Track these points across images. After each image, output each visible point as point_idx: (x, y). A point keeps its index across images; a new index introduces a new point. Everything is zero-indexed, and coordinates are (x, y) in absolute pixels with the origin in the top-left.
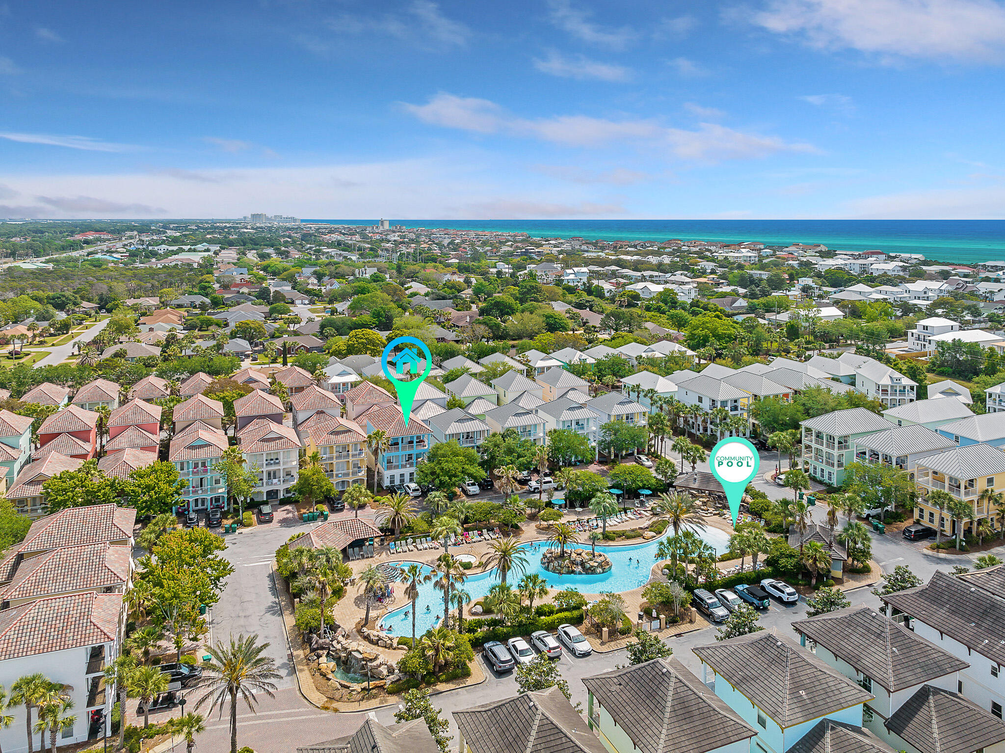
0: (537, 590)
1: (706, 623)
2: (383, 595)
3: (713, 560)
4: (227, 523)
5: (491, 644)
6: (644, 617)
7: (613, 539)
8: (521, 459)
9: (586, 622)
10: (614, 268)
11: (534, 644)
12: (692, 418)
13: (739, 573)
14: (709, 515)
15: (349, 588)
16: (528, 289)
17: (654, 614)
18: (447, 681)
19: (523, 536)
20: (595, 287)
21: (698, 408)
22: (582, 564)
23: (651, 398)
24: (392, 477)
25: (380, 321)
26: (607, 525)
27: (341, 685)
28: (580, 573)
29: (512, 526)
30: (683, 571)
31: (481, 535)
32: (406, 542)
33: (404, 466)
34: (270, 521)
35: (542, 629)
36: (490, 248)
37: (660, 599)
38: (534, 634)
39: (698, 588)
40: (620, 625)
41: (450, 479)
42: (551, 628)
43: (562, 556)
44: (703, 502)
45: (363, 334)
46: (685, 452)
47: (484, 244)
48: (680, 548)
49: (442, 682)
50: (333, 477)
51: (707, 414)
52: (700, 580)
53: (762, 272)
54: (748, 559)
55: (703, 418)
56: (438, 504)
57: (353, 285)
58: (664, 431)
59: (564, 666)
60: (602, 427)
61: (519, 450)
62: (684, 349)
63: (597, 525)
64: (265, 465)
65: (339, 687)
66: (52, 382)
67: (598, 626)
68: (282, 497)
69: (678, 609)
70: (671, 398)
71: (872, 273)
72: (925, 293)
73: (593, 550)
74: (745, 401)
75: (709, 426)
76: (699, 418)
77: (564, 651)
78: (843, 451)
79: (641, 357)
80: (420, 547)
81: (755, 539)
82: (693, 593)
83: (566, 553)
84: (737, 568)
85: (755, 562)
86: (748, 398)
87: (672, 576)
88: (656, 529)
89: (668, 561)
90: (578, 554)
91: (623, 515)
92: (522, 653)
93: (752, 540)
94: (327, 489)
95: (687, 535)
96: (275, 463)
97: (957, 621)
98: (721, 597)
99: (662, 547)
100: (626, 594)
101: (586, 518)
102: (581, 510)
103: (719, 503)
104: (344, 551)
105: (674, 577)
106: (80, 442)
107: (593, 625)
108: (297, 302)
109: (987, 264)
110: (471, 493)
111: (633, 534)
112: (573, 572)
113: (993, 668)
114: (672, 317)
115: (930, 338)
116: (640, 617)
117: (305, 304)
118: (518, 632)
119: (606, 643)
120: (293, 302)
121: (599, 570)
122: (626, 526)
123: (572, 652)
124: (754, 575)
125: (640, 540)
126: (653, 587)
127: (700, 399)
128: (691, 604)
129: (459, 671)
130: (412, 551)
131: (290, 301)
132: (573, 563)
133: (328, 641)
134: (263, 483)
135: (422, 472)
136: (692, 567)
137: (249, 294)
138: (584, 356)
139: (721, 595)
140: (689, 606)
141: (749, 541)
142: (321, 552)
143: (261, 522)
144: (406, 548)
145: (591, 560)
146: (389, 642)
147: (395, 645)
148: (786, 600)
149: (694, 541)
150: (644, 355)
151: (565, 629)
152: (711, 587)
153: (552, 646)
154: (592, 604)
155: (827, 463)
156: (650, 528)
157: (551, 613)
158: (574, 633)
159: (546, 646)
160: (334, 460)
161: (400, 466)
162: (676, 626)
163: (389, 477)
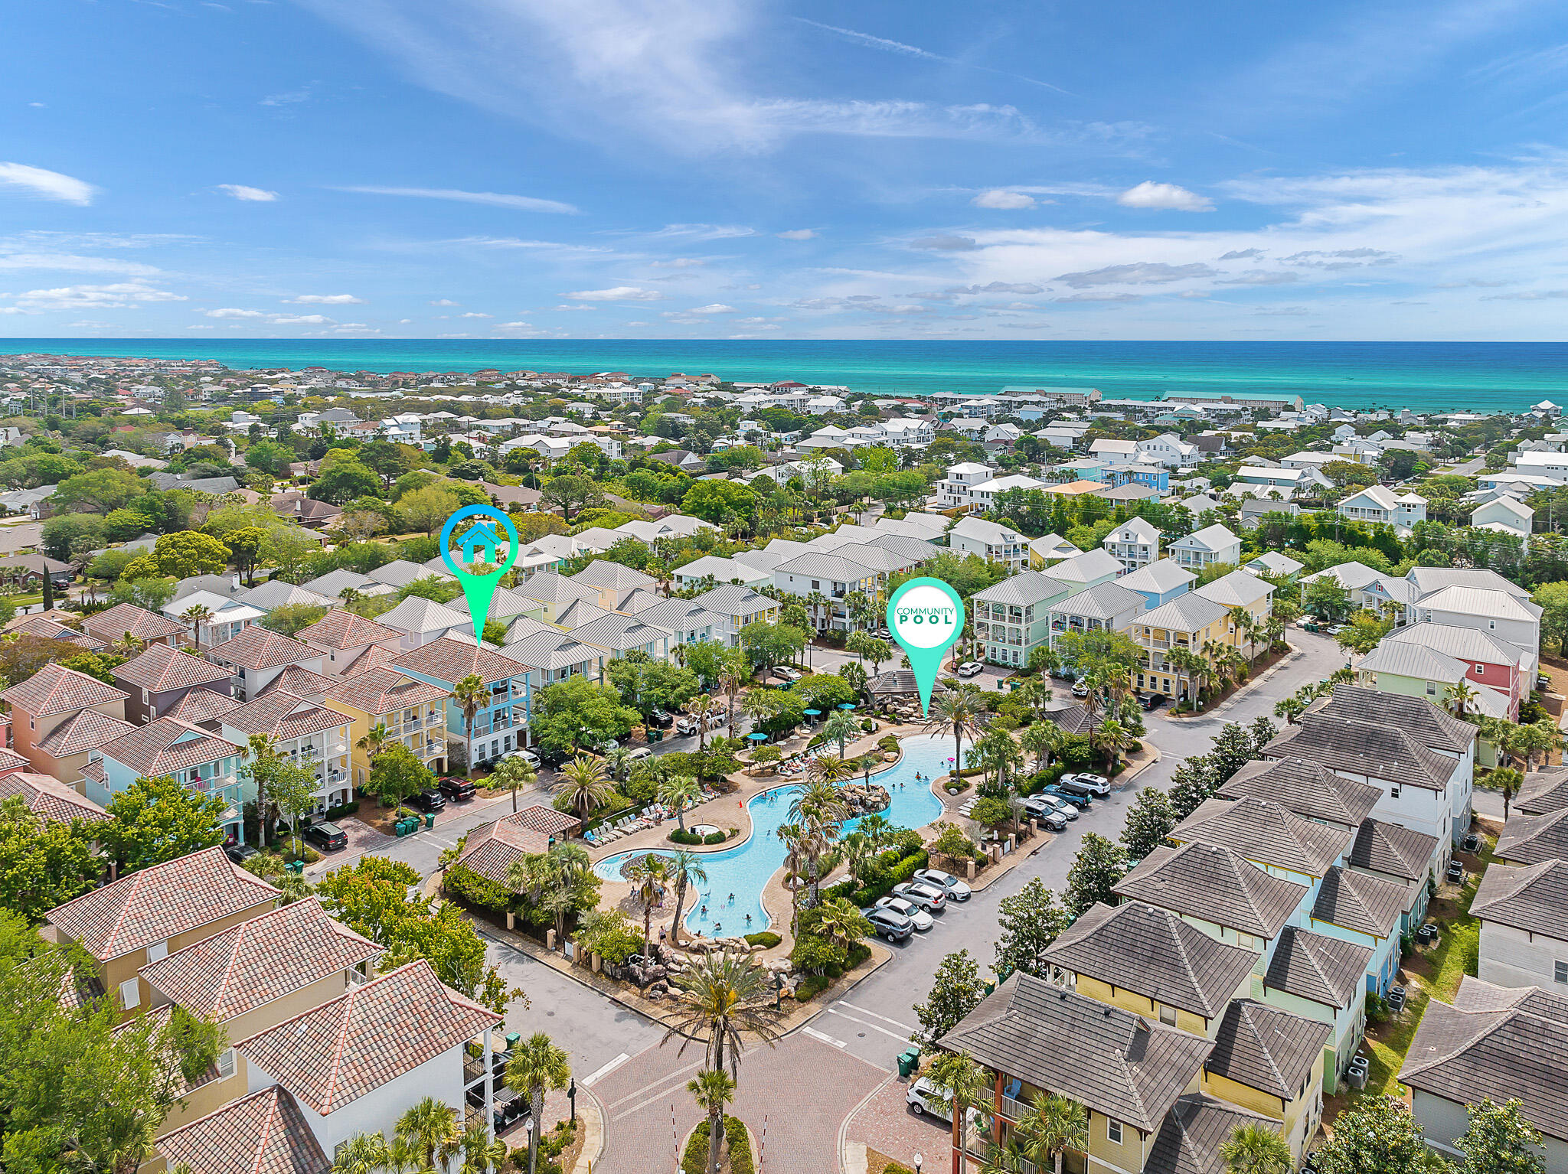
1: (1047, 834)
10: (445, 414)
16: (377, 452)
17: (995, 836)
18: (853, 968)
19: (741, 788)
22: (863, 802)
25: (157, 518)
29: (721, 780)
32: (605, 828)
34: (343, 846)
38: (897, 890)
44: (915, 708)
45: (188, 540)
53: (679, 415)
57: (27, 458)
59: (957, 915)
62: (706, 524)
64: (300, 758)
69: (1018, 824)
71: (809, 412)
72: (906, 434)
78: (1029, 625)
86: (874, 576)
88: (893, 748)
97: (1344, 757)
101: (799, 751)
102: (783, 743)
109: (936, 395)
113: (1394, 790)
114: (631, 483)
115: (971, 489)
118: (880, 891)
119: (974, 880)
121: (882, 805)
125: (884, 765)
127: (816, 585)
130: (620, 837)
133: (657, 967)
143: (328, 850)
145: (870, 795)
146: (738, 945)
147: (748, 947)
148: (1101, 792)
153: (936, 896)
154: (929, 841)
155: (1010, 642)
156: (883, 748)
157: (896, 861)
158: (942, 876)
159: (928, 897)
160: (402, 734)
161: (492, 730)
162: (1023, 844)
163: (478, 749)
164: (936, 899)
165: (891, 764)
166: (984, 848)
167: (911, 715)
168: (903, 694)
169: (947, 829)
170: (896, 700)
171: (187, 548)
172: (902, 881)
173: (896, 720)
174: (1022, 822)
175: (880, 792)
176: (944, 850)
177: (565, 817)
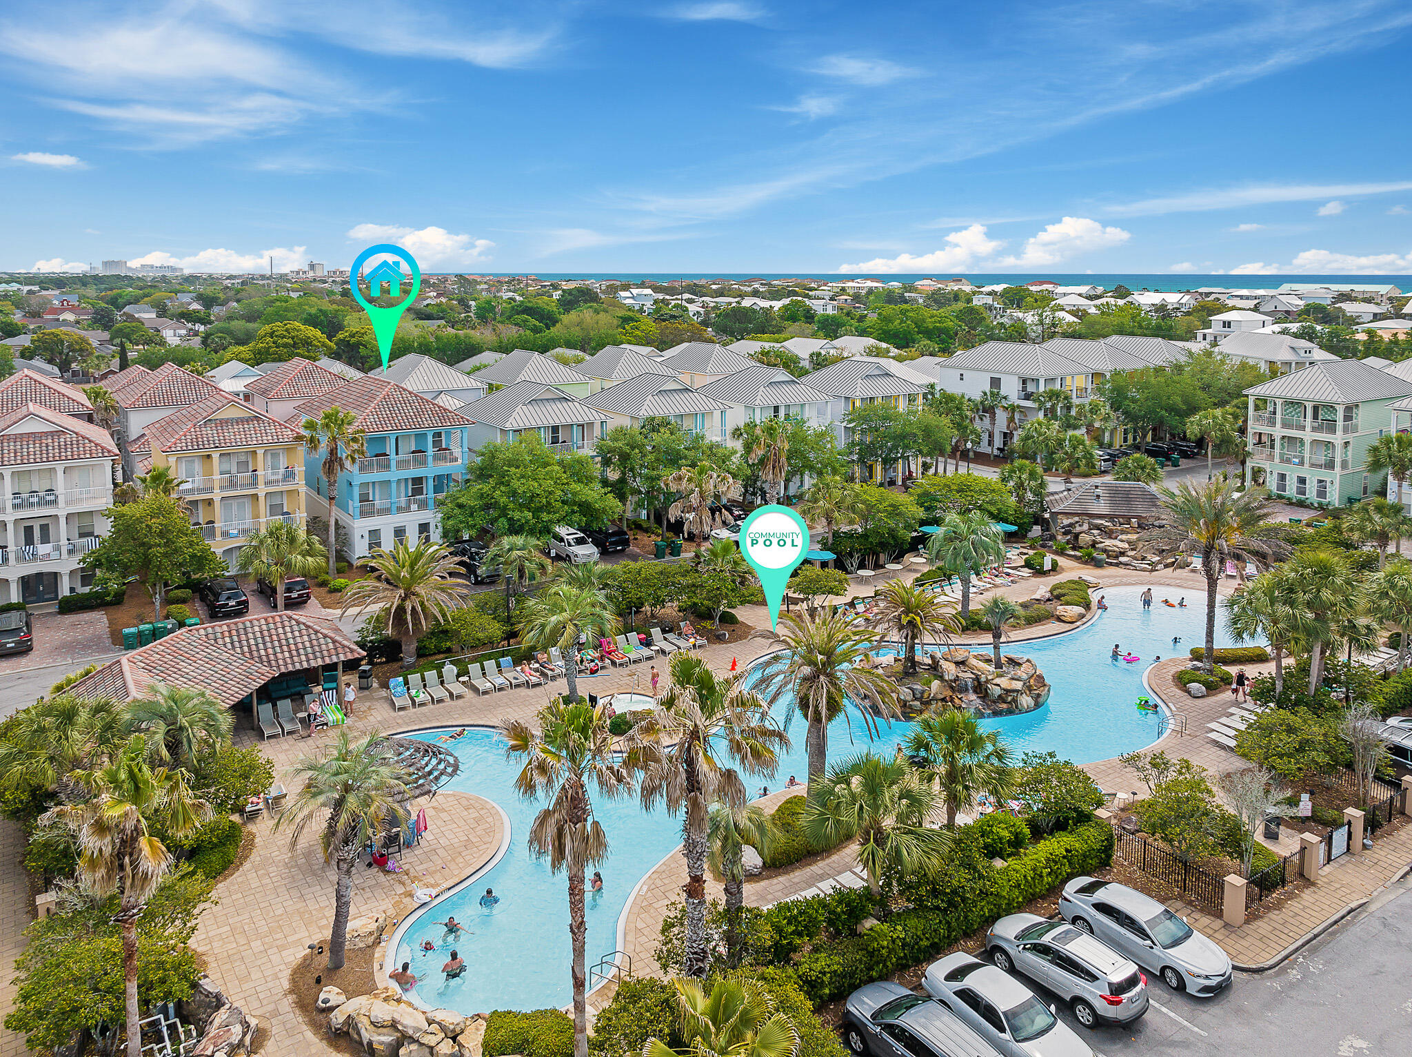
2: (392, 840)
15: (261, 829)
24: (375, 534)
29: (720, 619)
31: (647, 643)
32: (440, 676)
33: (403, 509)
34: (23, 651)
45: (287, 330)
51: (1017, 407)
55: (1010, 415)
61: (691, 454)
62: (884, 345)
68: (67, 593)
70: (932, 387)
79: (819, 354)
80: (483, 685)
86: (1087, 374)
94: (193, 556)
96: (41, 503)
102: (869, 573)
104: (243, 710)
108: (166, 332)
111: (1032, 612)
117: (180, 336)
121: (1026, 700)
125: (1053, 627)
127: (995, 382)
130: (459, 697)
134: (6, 558)
135: (460, 506)
137: (77, 323)
142: (150, 711)
144: (439, 692)
150: (823, 352)
151: (1091, 896)
153: (1117, 977)
154: (1123, 796)
155: (1312, 465)
156: (1058, 597)
157: (1017, 842)
158: (1143, 908)
159: (1092, 977)
160: (217, 491)
161: (394, 509)
162: (1382, 836)
163: (366, 535)
164: (1118, 990)
165: (1068, 627)
166: (1271, 836)
167: (1123, 554)
168: (1111, 518)
169: (1172, 775)
170: (1098, 527)
171: (284, 337)
172: (1020, 909)
173: (1093, 559)
174: (1379, 778)
175: (1022, 672)
176: (1160, 827)
177: (334, 642)
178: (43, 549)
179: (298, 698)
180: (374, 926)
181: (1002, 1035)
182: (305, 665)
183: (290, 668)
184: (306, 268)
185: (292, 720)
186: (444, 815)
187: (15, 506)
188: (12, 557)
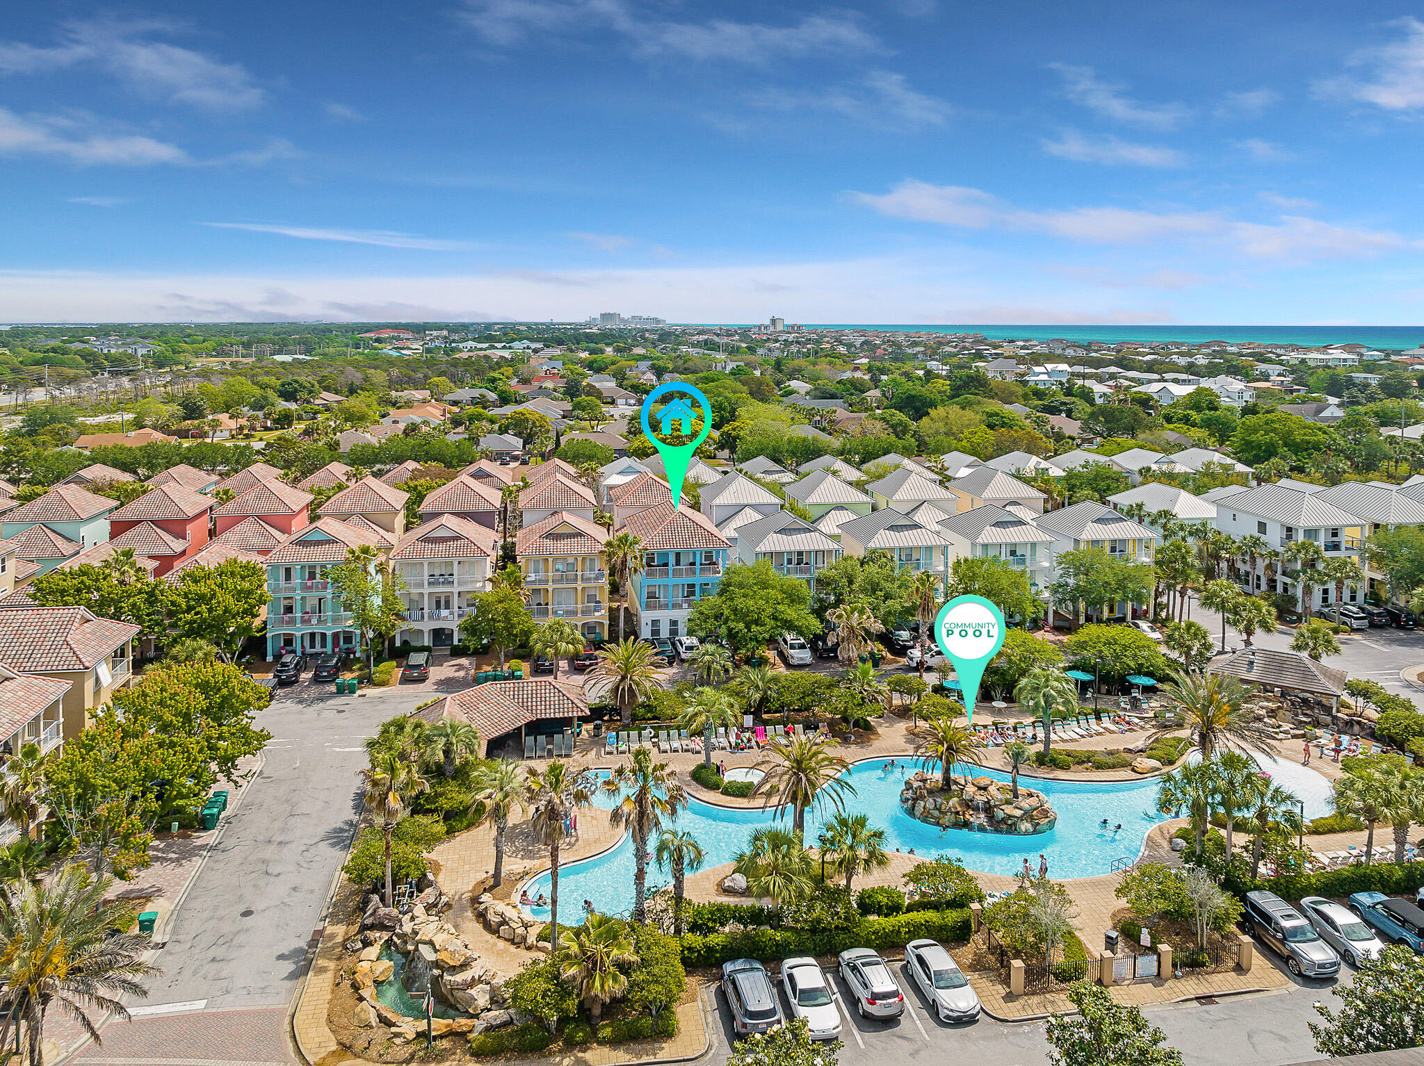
0: (862, 853)
1: (1278, 976)
3: (1296, 826)
4: (347, 677)
5: (740, 964)
6: (1120, 945)
7: (1065, 767)
8: (889, 602)
9: (978, 941)
10: (1113, 369)
11: (843, 979)
12: (1244, 562)
13: (1359, 865)
14: (1281, 736)
16: (964, 382)
17: (1145, 939)
18: (614, 1042)
19: (876, 744)
20: (1079, 388)
21: (1256, 542)
23: (1164, 527)
24: (656, 623)
26: (1053, 736)
27: (379, 1016)
28: (981, 829)
29: (856, 724)
30: (1221, 847)
32: (640, 735)
33: (677, 606)
34: (421, 679)
35: (868, 944)
36: (923, 349)
37: (1162, 905)
38: (846, 955)
39: (1257, 888)
40: (1058, 957)
41: (748, 627)
42: (889, 945)
43: (947, 786)
44: (1268, 710)
46: (1229, 611)
47: (915, 344)
48: (1215, 791)
49: (602, 1043)
50: (547, 614)
51: (1277, 554)
52: (1262, 869)
53: (1369, 376)
54: (1384, 836)
55: (1267, 561)
56: (709, 668)
58: (1188, 576)
59: (905, 1043)
60: (1063, 559)
62: (1229, 461)
63: (1034, 737)
64: (426, 583)
65: (374, 1020)
66: (193, 465)
67: (1003, 953)
68: (456, 643)
69: (1206, 934)
70: (1204, 525)
73: (1014, 781)
74: (1355, 533)
75: (1280, 579)
76: (1259, 561)
77: (911, 1003)
79: (1149, 469)
80: (664, 745)
81: (1402, 787)
82: (1244, 899)
83: (956, 783)
84: (1354, 852)
85: (1400, 842)
86: (1362, 526)
87: (1193, 853)
88: (1161, 753)
89: (1184, 820)
90: (980, 788)
91: (1093, 721)
92: (809, 996)
93: (1395, 790)
95: (1231, 761)
96: (445, 583)
98: (1315, 916)
99: (1171, 786)
100: (1082, 886)
101: (1012, 721)
102: (1003, 705)
103: (1305, 715)
105: (1196, 858)
106: (167, 537)
107: (992, 949)
108: (619, 401)
110: (795, 662)
111: (1110, 760)
112: (966, 825)
116: (1110, 943)
117: (630, 405)
118: (810, 945)
119: (1018, 996)
120: (613, 402)
121: (1025, 826)
122: (1098, 743)
123: (932, 1008)
124: (1399, 874)
125: (1125, 774)
126: (1143, 874)
127: (1262, 527)
128: (1239, 925)
129: (647, 1022)
131: (609, 400)
132: (968, 804)
133: (395, 912)
134: (423, 617)
136: (1240, 839)
137: (555, 390)
138: (1044, 464)
139: (1317, 911)
140: (1233, 928)
141: (1387, 790)
143: (405, 680)
144: (635, 746)
145: (1008, 802)
146: (520, 931)
147: (531, 939)
149: (1249, 776)
150: (1154, 467)
151: (922, 951)
152: (1290, 891)
156: (1148, 750)
159: (866, 986)
160: (550, 583)
161: (670, 605)
162: (1199, 974)
163: (650, 623)
164: (875, 998)
165: (1140, 776)
168: (1257, 685)
175: (1025, 804)
177: (573, 703)
178: (444, 613)
179: (550, 735)
180: (521, 871)
181: (793, 1000)
182: (552, 716)
183: (543, 716)
184: (768, 322)
185: (543, 749)
186: (594, 822)
187: (430, 583)
188: (426, 616)
